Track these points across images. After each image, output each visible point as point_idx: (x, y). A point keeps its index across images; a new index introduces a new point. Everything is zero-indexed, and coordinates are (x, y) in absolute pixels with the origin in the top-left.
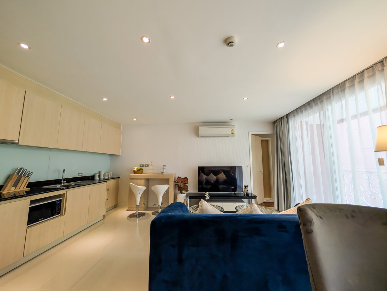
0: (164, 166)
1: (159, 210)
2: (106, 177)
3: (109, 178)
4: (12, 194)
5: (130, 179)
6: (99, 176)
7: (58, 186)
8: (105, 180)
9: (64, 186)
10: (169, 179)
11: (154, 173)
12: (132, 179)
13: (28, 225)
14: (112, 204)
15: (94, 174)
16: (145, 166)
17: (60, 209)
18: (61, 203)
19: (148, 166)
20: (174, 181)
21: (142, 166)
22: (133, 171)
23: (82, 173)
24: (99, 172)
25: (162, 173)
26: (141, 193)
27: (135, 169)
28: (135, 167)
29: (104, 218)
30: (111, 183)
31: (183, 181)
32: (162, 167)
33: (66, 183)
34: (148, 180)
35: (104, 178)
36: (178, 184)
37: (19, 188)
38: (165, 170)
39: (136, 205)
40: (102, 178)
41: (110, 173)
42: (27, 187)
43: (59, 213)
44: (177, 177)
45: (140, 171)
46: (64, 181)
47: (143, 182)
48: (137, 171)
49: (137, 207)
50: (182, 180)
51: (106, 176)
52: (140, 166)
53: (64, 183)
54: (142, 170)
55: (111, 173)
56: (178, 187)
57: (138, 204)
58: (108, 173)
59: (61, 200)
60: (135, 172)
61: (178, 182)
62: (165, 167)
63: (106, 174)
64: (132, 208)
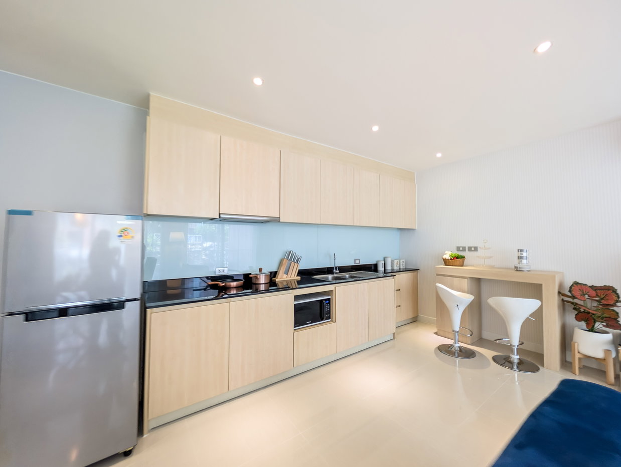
0: (521, 251)
1: (513, 356)
2: (396, 268)
3: (400, 269)
4: (285, 284)
5: (438, 275)
6: (385, 265)
7: (330, 277)
8: (393, 273)
9: (336, 278)
10: (541, 285)
11: (493, 267)
12: (441, 276)
13: (295, 327)
14: (407, 314)
15: (377, 262)
16: (470, 249)
17: (329, 312)
18: (329, 303)
19: (476, 249)
20: (559, 293)
21: (461, 249)
22: (443, 259)
23: (359, 260)
24: (384, 259)
25: (516, 267)
26: (462, 308)
27: (447, 256)
28: (446, 252)
29: (394, 338)
30: (404, 278)
31: (597, 295)
32: (517, 254)
33: (339, 273)
34: (478, 281)
35: (392, 269)
36: (576, 301)
37: (290, 276)
38: (524, 261)
39: (453, 331)
40: (389, 268)
41: (401, 261)
42: (297, 276)
43: (329, 318)
44: (568, 283)
45: (457, 260)
46: (336, 270)
47: (465, 284)
48: (451, 259)
49: (455, 335)
50: (593, 293)
51: (395, 266)
52: (458, 249)
53: (336, 273)
54: (463, 257)
55: (404, 260)
56: (575, 309)
57: (457, 328)
58: (398, 261)
59: (330, 298)
60: (446, 262)
61: (573, 297)
62: (524, 254)
63: (396, 261)
64: (445, 331)
